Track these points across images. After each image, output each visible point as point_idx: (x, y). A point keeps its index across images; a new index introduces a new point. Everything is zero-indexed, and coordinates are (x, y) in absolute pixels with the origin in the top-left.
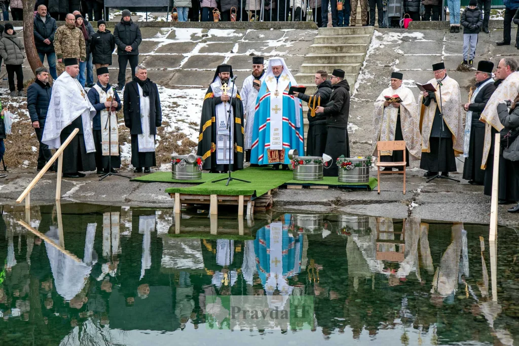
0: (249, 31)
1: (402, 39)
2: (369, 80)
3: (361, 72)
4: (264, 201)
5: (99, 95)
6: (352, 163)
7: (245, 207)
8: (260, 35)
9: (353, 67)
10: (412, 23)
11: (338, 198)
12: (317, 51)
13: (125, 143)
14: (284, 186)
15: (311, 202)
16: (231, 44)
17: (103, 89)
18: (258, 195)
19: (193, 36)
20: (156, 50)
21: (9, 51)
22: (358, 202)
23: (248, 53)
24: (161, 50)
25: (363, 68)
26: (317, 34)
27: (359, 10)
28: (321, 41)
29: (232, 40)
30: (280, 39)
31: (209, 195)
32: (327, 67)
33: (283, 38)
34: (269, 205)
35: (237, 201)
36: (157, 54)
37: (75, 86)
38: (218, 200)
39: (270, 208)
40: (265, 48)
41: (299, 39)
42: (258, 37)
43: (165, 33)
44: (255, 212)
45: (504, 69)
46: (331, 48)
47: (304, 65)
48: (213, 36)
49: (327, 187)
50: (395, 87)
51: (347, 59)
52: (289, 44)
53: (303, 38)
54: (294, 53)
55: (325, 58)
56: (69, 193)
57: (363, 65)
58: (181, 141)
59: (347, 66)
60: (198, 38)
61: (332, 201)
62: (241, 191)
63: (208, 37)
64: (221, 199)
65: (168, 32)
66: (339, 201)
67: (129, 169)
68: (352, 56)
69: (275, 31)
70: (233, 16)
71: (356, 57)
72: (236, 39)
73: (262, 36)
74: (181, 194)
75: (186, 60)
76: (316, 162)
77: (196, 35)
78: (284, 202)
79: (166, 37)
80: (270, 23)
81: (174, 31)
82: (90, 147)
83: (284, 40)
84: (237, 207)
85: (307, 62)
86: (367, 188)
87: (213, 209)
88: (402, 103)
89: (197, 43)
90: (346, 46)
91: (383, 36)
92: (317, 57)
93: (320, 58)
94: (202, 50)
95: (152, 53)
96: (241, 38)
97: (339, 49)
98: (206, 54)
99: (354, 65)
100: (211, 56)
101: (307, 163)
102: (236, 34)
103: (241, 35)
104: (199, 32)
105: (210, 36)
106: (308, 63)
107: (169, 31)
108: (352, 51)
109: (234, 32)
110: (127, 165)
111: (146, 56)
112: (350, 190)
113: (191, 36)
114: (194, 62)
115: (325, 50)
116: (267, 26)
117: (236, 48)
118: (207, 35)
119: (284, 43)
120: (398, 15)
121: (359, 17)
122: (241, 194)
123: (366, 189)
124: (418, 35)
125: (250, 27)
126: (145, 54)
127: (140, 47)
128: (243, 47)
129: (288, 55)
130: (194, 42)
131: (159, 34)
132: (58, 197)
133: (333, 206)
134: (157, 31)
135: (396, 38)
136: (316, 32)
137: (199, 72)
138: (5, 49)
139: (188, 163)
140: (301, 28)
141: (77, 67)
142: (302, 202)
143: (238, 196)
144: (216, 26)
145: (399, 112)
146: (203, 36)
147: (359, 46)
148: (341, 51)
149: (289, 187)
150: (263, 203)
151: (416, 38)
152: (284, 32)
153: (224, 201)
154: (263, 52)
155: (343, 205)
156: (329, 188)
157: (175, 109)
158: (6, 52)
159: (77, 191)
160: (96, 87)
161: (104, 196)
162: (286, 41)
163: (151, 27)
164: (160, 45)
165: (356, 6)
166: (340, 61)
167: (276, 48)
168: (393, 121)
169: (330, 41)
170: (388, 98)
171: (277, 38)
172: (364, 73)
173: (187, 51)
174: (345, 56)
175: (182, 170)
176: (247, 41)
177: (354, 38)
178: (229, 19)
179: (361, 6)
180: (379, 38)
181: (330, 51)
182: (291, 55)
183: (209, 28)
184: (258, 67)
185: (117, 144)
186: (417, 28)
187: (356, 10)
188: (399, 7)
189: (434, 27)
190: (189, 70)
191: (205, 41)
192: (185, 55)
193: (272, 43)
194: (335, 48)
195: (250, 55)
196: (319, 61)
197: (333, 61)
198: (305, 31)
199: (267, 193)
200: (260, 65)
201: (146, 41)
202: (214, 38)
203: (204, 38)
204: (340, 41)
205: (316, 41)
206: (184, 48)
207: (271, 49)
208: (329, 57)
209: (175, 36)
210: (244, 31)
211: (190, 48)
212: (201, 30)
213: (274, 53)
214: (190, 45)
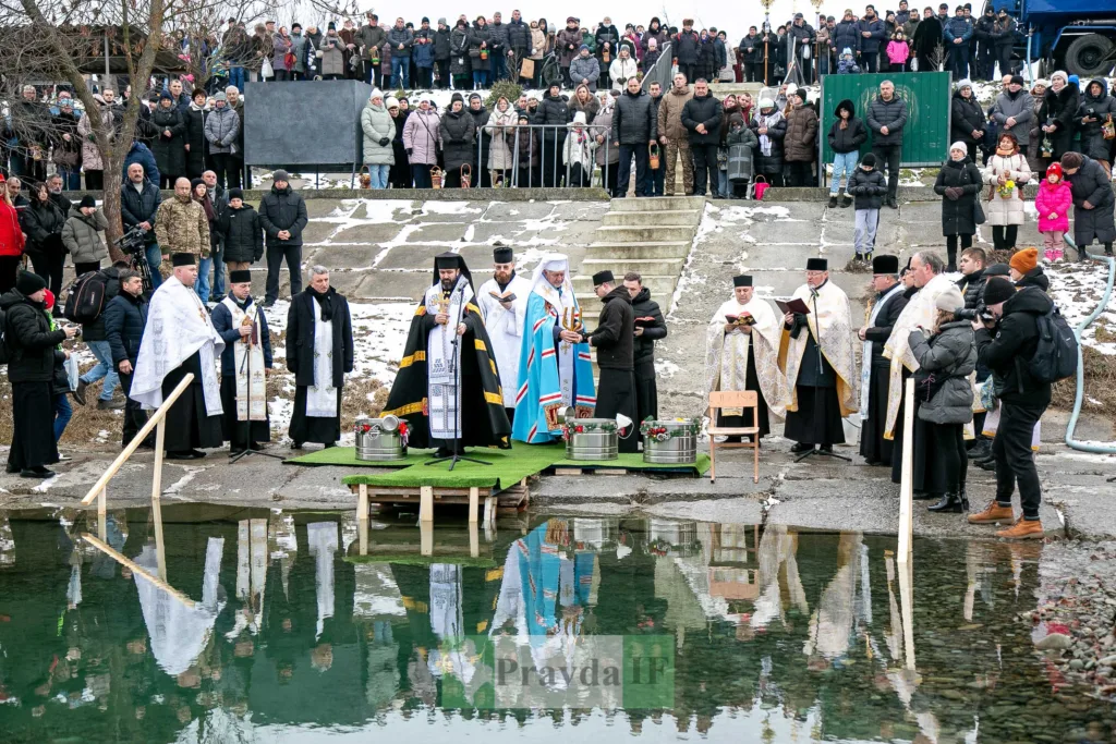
0: (493, 203)
1: (752, 218)
2: (697, 287)
3: (683, 273)
4: (514, 496)
5: (231, 316)
6: (666, 430)
7: (481, 508)
8: (511, 211)
9: (669, 264)
10: (768, 191)
11: (641, 490)
12: (609, 238)
13: (277, 397)
14: (550, 471)
15: (595, 498)
16: (462, 225)
17: (239, 305)
18: (503, 487)
19: (397, 214)
20: (332, 237)
21: (80, 240)
22: (677, 498)
23: (491, 242)
24: (341, 238)
25: (686, 266)
26: (609, 210)
27: (679, 168)
28: (616, 220)
29: (463, 220)
30: (546, 218)
31: (419, 488)
32: (626, 264)
33: (551, 217)
34: (523, 504)
35: (467, 497)
36: (335, 244)
37: (190, 301)
38: (434, 496)
39: (525, 509)
40: (520, 233)
41: (579, 218)
42: (508, 214)
43: (348, 208)
44: (499, 517)
45: (921, 271)
46: (634, 232)
47: (586, 261)
48: (431, 213)
49: (624, 472)
51: (659, 251)
52: (560, 226)
53: (585, 215)
54: (569, 241)
55: (622, 249)
56: (176, 486)
57: (686, 262)
58: (374, 393)
59: (661, 264)
60: (406, 216)
61: (632, 496)
62: (473, 480)
63: (422, 215)
64: (439, 493)
65: (353, 206)
66: (643, 495)
67: (282, 443)
68: (668, 247)
69: (537, 203)
70: (465, 179)
71: (675, 248)
72: (470, 219)
73: (514, 212)
74: (369, 486)
75: (383, 254)
76: (604, 428)
77: (401, 212)
78: (550, 498)
79: (350, 215)
80: (528, 191)
81: (365, 205)
82: (214, 406)
83: (553, 219)
84: (467, 507)
85: (592, 256)
86: (693, 473)
87: (426, 512)
88: (754, 326)
89: (403, 226)
90: (658, 230)
91: (721, 212)
92: (608, 248)
93: (614, 249)
94: (412, 237)
95: (326, 243)
96: (479, 216)
97: (646, 234)
98: (418, 243)
99: (671, 261)
100: (427, 247)
101: (589, 430)
102: (471, 210)
103: (478, 211)
104: (406, 205)
105: (425, 214)
106: (594, 258)
107: (356, 204)
108: (668, 238)
109: (467, 206)
110: (279, 437)
111: (316, 247)
112: (665, 477)
113: (393, 213)
114: (397, 257)
115: (622, 236)
116: (524, 196)
117: (470, 233)
118: (421, 212)
119: (553, 225)
120: (744, 176)
121: (679, 179)
122: (474, 486)
123: (691, 474)
124: (780, 210)
125: (495, 196)
126: (314, 245)
127: (305, 233)
128: (483, 232)
129: (560, 244)
130: (399, 223)
131: (338, 211)
132: (156, 493)
133: (635, 504)
134: (335, 204)
135: (742, 216)
136: (606, 205)
137: (407, 275)
138: (74, 236)
139: (383, 431)
140: (582, 200)
141: (193, 269)
142: (580, 498)
143: (468, 489)
144: (437, 195)
145: (751, 341)
146: (414, 213)
147: (681, 229)
148: (650, 238)
149: (558, 471)
150: (513, 500)
151: (776, 216)
152: (553, 205)
153: (444, 497)
154: (517, 239)
155: (651, 503)
156: (627, 474)
157: (364, 338)
158: (76, 241)
159: (190, 482)
160: (227, 302)
161: (237, 491)
162: (557, 220)
163: (325, 197)
164: (339, 229)
165: (675, 162)
166: (649, 255)
167: (538, 234)
168: (741, 358)
169: (630, 221)
170: (731, 319)
171: (541, 216)
172: (689, 275)
173: (385, 239)
174: (656, 247)
175: (374, 444)
176: (489, 221)
177: (670, 215)
178: (458, 184)
179: (683, 162)
180: (714, 215)
181: (631, 237)
182: (564, 245)
183: (424, 199)
185: (262, 399)
186: (779, 199)
187: (673, 169)
188: (747, 163)
189: (806, 198)
190: (390, 270)
191: (417, 222)
192: (382, 245)
193: (532, 225)
194: (640, 233)
196: (613, 255)
197: (636, 254)
198: (588, 203)
199: (519, 483)
201: (315, 223)
202: (432, 215)
203: (415, 216)
204: (648, 221)
205: (607, 221)
206: (381, 233)
207: (529, 234)
208: (629, 248)
209: (366, 213)
210: (484, 204)
211: (391, 234)
212: (411, 202)
213: (535, 241)
214: (392, 228)
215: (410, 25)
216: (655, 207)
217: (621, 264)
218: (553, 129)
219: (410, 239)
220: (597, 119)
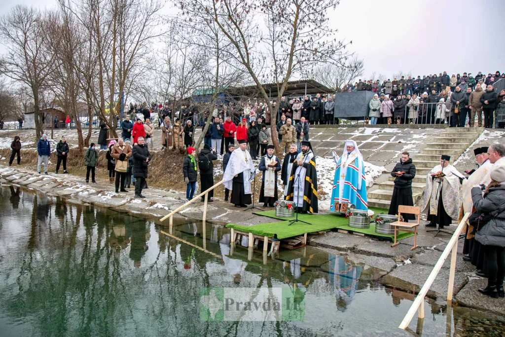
0: (406, 129)
1: (502, 136)
2: (466, 160)
3: (462, 155)
9: (455, 151)
11: (355, 246)
12: (438, 141)
14: (335, 230)
16: (392, 136)
18: (281, 237)
19: (374, 133)
23: (397, 142)
25: (465, 152)
26: (444, 132)
28: (444, 135)
29: (394, 134)
30: (421, 134)
31: (248, 233)
33: (423, 134)
34: (300, 244)
35: (263, 240)
38: (253, 237)
40: (410, 139)
41: (433, 134)
42: (409, 133)
43: (360, 130)
46: (448, 139)
47: (425, 149)
48: (385, 132)
51: (455, 147)
52: (425, 137)
53: (436, 133)
54: (425, 142)
55: (440, 145)
56: (218, 217)
57: (465, 151)
59: (452, 151)
60: (376, 133)
62: (265, 233)
63: (381, 133)
64: (255, 236)
66: (355, 248)
68: (458, 145)
69: (421, 129)
70: (398, 121)
71: (461, 145)
72: (396, 134)
73: (412, 132)
75: (362, 144)
78: (317, 243)
79: (359, 132)
81: (365, 129)
82: (247, 191)
85: (429, 147)
88: (445, 177)
89: (373, 136)
90: (458, 139)
91: (490, 133)
92: (436, 145)
93: (438, 145)
94: (374, 140)
96: (399, 133)
97: (453, 140)
99: (458, 150)
100: (377, 143)
102: (398, 131)
103: (400, 131)
105: (383, 132)
107: (362, 129)
108: (461, 142)
112: (382, 240)
114: (365, 146)
115: (443, 141)
116: (418, 127)
117: (393, 139)
119: (423, 136)
122: (266, 236)
125: (408, 127)
128: (397, 138)
129: (421, 143)
133: (349, 252)
134: (356, 129)
135: (498, 135)
136: (445, 130)
139: (281, 206)
140: (438, 128)
143: (264, 236)
148: (454, 142)
149: (339, 231)
152: (427, 130)
153: (256, 238)
154: (407, 141)
156: (364, 236)
159: (223, 216)
162: (425, 135)
163: (354, 127)
164: (353, 137)
166: (450, 148)
167: (416, 139)
169: (450, 135)
171: (419, 134)
172: (464, 156)
173: (365, 140)
174: (454, 145)
176: (402, 135)
177: (466, 134)
178: (396, 123)
180: (487, 134)
181: (447, 141)
182: (423, 143)
183: (384, 128)
185: (273, 190)
187: (474, 118)
191: (378, 135)
192: (362, 142)
193: (415, 136)
194: (451, 140)
195: (399, 142)
196: (436, 147)
197: (445, 147)
201: (348, 134)
202: (385, 133)
203: (379, 133)
204: (456, 136)
205: (441, 135)
207: (413, 139)
208: (443, 145)
209: (364, 132)
210: (403, 129)
212: (380, 129)
213: (413, 142)
214: (369, 136)
215: (414, 78)
216: (462, 131)
217: (436, 151)
218: (431, 105)
219: (372, 140)
220: (447, 101)
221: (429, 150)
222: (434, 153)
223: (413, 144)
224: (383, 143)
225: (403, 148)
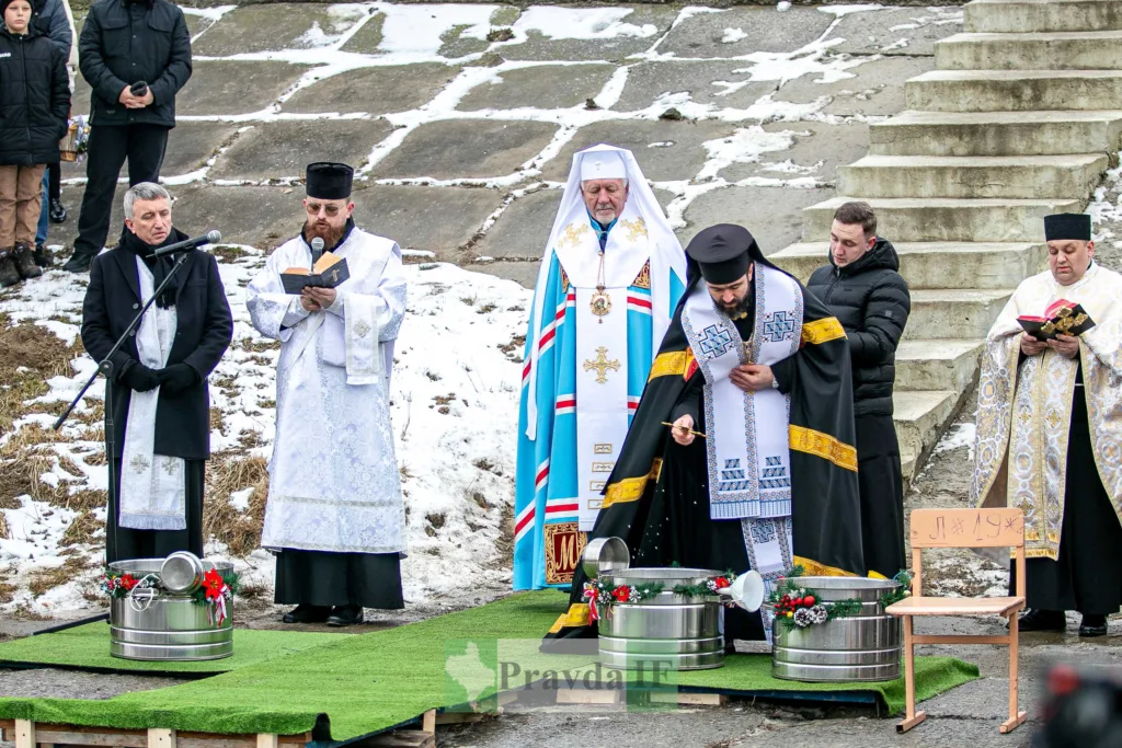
0: (687, 12)
3: (1100, 193)
6: (817, 601)
8: (728, 30)
9: (1059, 172)
12: (937, 102)
13: (25, 498)
16: (600, 69)
18: (341, 735)
19: (453, 42)
20: (285, 98)
23: (654, 112)
24: (306, 101)
26: (959, 28)
28: (966, 57)
29: (607, 54)
30: (803, 50)
31: (144, 732)
32: (955, 170)
33: (819, 46)
36: (287, 116)
40: (733, 87)
41: (886, 49)
42: (718, 40)
43: (340, 26)
46: (997, 86)
47: (868, 161)
48: (534, 36)
49: (715, 700)
50: (1067, 276)
51: (1048, 137)
52: (835, 71)
53: (902, 42)
54: (845, 109)
55: (957, 131)
57: (1114, 163)
58: (248, 491)
59: (1038, 170)
60: (473, 45)
63: (510, 42)
65: (352, 20)
68: (1068, 126)
69: (796, 12)
71: (1086, 128)
72: (622, 51)
73: (733, 34)
74: (38, 726)
75: (394, 141)
76: (688, 592)
77: (462, 36)
79: (340, 44)
81: (382, 16)
83: (821, 54)
85: (883, 147)
89: (459, 69)
90: (1056, 83)
92: (924, 127)
93: (938, 131)
94: (471, 100)
95: (268, 115)
96: (645, 44)
97: (1028, 92)
98: (481, 114)
99: (1065, 163)
100: (501, 122)
101: (644, 597)
102: (630, 29)
104: (479, 18)
105: (520, 37)
106: (888, 153)
107: (361, 16)
108: (1083, 102)
109: (624, 20)
111: (241, 124)
112: (818, 712)
113: (444, 38)
114: (427, 149)
115: (968, 98)
117: (613, 88)
118: (508, 35)
119: (818, 67)
123: (872, 706)
126: (237, 118)
129: (821, 117)
130: (451, 62)
131: (315, 33)
134: (313, 16)
137: (438, 195)
145: (1079, 378)
146: (491, 37)
147: (1111, 80)
148: (1037, 102)
152: (833, 17)
154: (721, 104)
156: (722, 705)
157: (269, 353)
162: (830, 53)
164: (306, 81)
166: (1020, 146)
167: (777, 89)
169: (1001, 58)
171: (793, 44)
172: (1113, 199)
173: (406, 102)
174: (1039, 126)
176: (668, 57)
177: (1100, 44)
181: (991, 100)
182: (832, 119)
183: (524, 2)
184: (331, 210)
190: (398, 182)
191: (494, 60)
192: (394, 118)
193: (768, 66)
194: (1013, 90)
195: (664, 117)
196: (934, 145)
197: (991, 143)
198: (920, 10)
200: (340, 203)
201: (257, 63)
202: (537, 43)
203: (494, 46)
204: (1044, 58)
205: (944, 57)
206: (402, 89)
207: (756, 91)
208: (973, 130)
209: (380, 38)
210: (665, 13)
211: (424, 90)
212: (490, 10)
213: (763, 108)
214: (429, 77)
216: (1072, 23)
217: (941, 171)
219: (467, 103)
221: (892, 170)
222: (928, 187)
223: (769, 124)
224: (552, 128)
225: (703, 156)
